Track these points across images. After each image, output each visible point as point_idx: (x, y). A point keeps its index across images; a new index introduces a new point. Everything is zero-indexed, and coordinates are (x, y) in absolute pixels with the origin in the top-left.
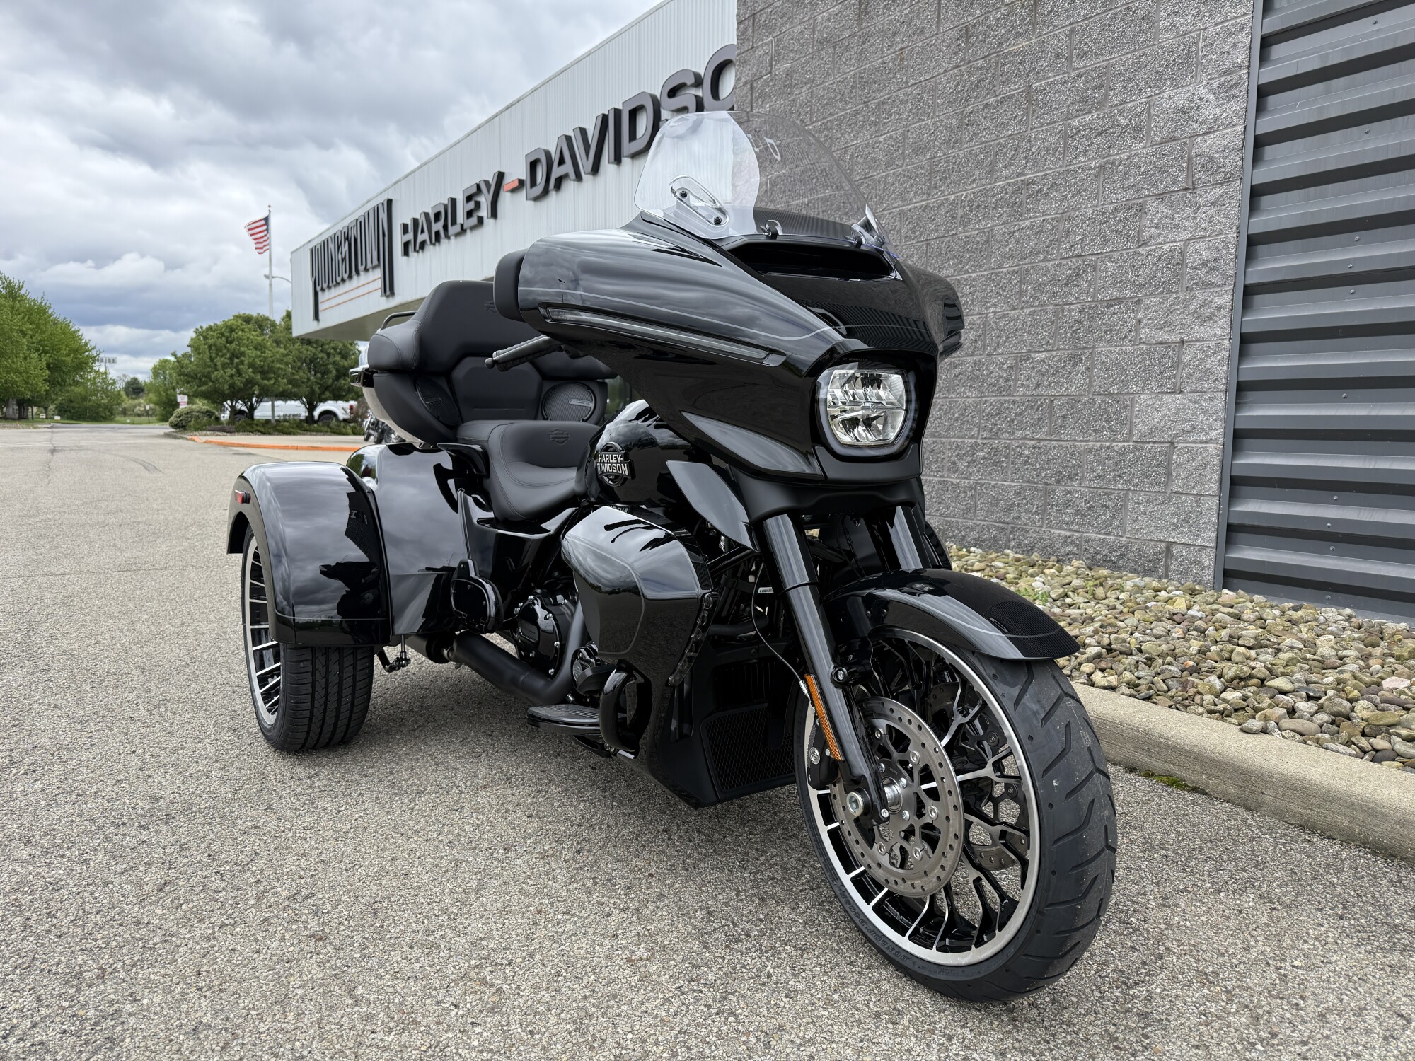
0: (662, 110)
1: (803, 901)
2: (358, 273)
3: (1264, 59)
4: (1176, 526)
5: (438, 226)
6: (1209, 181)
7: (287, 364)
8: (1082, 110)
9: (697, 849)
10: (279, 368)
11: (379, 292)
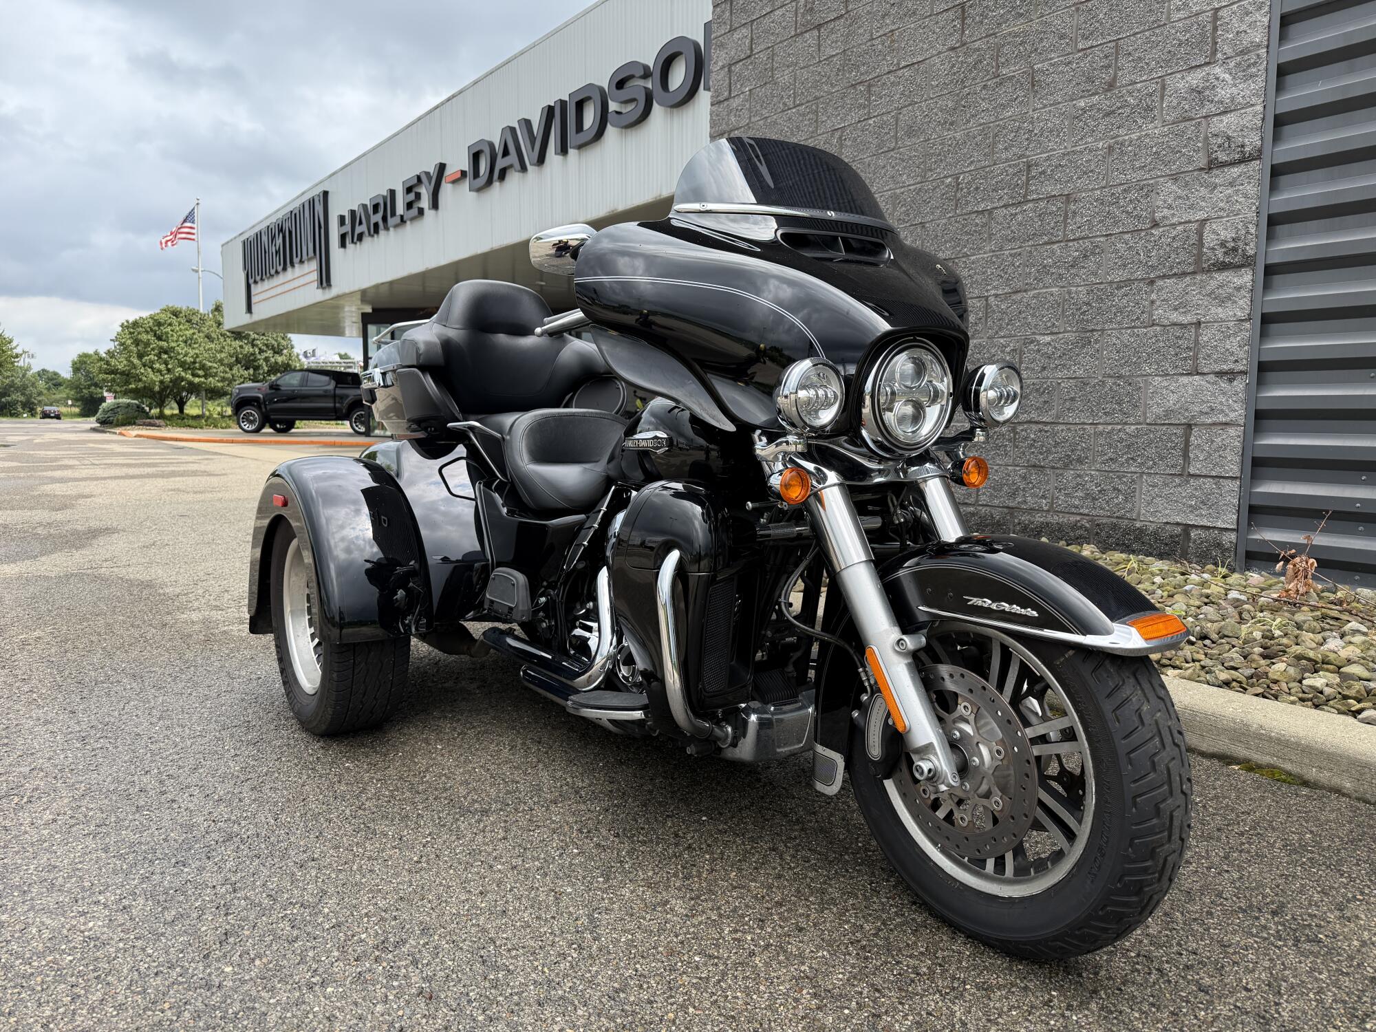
0: (610, 102)
2: (292, 265)
3: (1284, 37)
4: (1194, 508)
5: (377, 218)
8: (1088, 91)
11: (315, 284)
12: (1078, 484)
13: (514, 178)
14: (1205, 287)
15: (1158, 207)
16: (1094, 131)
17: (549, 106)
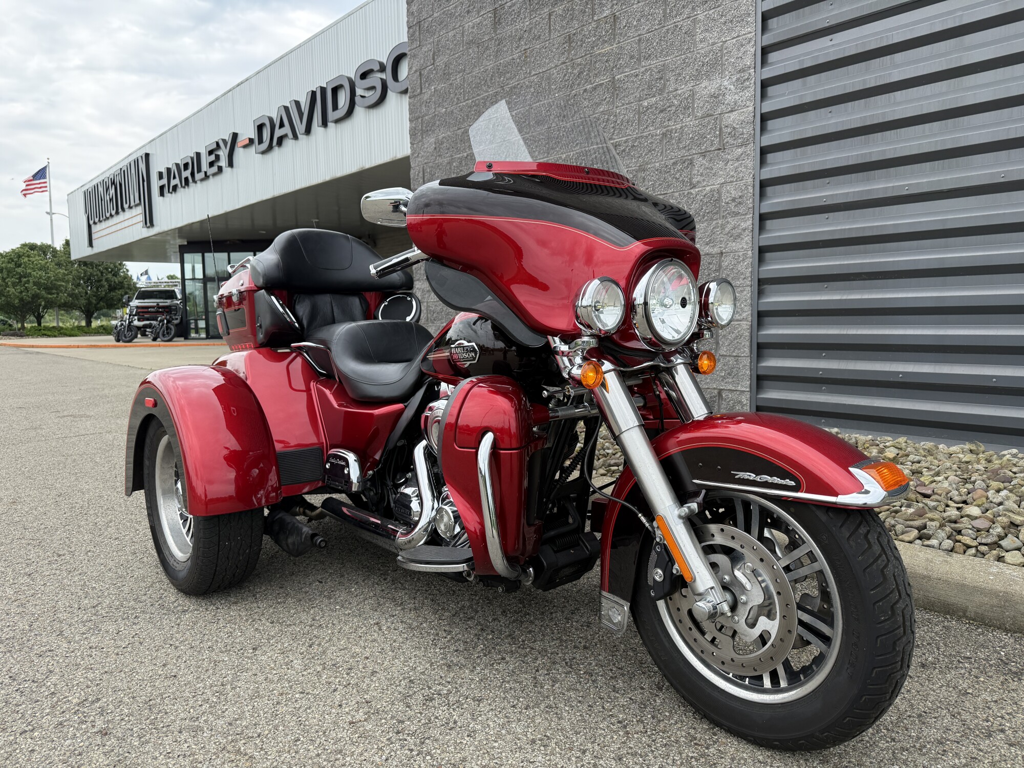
0: (356, 88)
1: (479, 665)
2: (123, 210)
3: (764, 62)
4: (724, 378)
5: (187, 174)
6: (734, 144)
7: (68, 282)
8: (649, 95)
9: (400, 635)
10: (61, 285)
11: (141, 224)
15: (694, 175)
16: (654, 122)
17: (313, 91)
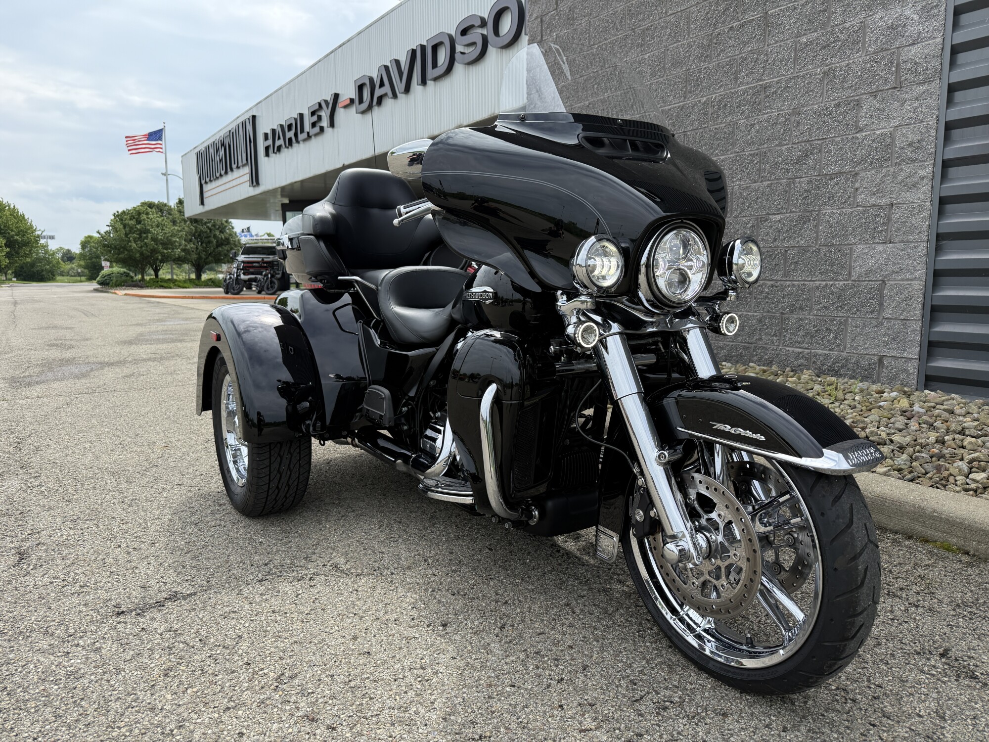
0: (457, 46)
2: (232, 170)
5: (290, 135)
6: (914, 81)
7: (181, 238)
8: (809, 30)
9: (599, 621)
10: (175, 241)
11: (248, 183)
12: (800, 326)
13: (388, 102)
14: (896, 177)
15: (862, 117)
16: (813, 60)
17: (413, 50)
